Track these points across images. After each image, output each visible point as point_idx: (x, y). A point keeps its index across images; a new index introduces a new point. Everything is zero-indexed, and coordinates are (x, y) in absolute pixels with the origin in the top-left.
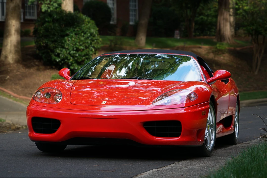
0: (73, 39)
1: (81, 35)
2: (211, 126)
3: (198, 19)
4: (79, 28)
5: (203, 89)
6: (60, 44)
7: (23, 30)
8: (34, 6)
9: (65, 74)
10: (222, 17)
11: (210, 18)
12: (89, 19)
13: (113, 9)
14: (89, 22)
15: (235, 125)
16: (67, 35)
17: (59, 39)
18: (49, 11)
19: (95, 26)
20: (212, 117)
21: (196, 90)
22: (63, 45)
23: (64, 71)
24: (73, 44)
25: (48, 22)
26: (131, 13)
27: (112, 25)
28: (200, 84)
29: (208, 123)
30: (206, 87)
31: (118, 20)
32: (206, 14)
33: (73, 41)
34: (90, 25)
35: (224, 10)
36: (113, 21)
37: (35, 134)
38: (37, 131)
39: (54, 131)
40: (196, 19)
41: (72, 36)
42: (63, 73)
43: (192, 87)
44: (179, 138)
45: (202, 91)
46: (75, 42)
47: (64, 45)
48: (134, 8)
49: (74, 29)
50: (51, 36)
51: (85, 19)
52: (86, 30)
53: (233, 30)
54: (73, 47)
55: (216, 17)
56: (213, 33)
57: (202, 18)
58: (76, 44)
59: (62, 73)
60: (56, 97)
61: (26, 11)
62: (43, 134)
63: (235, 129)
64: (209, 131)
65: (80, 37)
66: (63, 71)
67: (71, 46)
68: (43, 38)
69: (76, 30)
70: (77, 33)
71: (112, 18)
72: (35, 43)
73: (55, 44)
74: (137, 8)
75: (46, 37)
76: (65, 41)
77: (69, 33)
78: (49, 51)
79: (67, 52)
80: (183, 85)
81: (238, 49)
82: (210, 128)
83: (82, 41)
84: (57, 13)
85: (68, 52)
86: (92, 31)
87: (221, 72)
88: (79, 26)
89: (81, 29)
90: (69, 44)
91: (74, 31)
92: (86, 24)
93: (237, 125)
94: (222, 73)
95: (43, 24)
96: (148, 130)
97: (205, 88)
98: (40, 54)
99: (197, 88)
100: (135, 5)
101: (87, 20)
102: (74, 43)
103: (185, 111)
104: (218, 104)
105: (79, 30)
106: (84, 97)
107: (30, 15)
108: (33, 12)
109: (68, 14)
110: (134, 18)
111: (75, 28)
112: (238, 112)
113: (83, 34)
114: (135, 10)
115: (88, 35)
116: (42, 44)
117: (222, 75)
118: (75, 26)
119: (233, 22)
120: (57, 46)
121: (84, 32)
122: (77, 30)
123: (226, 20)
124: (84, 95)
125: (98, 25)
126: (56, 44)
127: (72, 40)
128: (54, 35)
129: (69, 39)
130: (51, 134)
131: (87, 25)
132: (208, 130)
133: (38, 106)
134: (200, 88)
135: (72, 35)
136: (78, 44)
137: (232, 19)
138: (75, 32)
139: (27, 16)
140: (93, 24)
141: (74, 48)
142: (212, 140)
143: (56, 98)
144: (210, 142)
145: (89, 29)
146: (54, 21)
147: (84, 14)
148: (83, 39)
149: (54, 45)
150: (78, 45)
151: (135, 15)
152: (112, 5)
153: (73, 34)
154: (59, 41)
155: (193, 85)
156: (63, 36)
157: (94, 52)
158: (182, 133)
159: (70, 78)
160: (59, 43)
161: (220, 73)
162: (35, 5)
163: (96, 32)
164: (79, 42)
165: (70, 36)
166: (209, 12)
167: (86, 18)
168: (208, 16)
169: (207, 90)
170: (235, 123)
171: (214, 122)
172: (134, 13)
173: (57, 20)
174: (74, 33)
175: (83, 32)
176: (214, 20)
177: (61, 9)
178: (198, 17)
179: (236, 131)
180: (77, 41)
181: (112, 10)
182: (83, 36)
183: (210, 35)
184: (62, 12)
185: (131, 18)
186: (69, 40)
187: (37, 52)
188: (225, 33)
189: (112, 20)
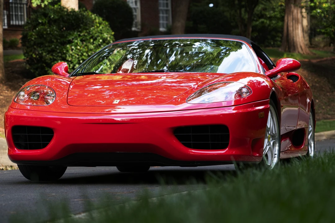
0: (79, 47)
1: (90, 42)
2: (273, 137)
3: (257, 23)
4: (86, 32)
5: (259, 83)
6: (60, 55)
7: (8, 40)
8: (22, 6)
9: (61, 69)
10: (290, 18)
11: (274, 22)
12: (101, 19)
13: (135, 9)
14: (100, 24)
15: (309, 144)
16: (70, 42)
17: (57, 47)
18: (43, 6)
19: (110, 29)
20: (274, 125)
21: (249, 84)
22: (64, 56)
23: (60, 66)
24: (78, 55)
25: (43, 24)
26: (161, 15)
27: (135, 31)
28: (256, 76)
29: (268, 131)
30: (266, 80)
31: (143, 25)
32: (268, 16)
33: (78, 51)
34: (102, 27)
35: (292, 6)
36: (136, 26)
37: (17, 151)
38: (20, 147)
39: (45, 146)
40: (254, 23)
41: (77, 43)
42: (59, 69)
43: (243, 79)
44: (226, 150)
45: (257, 86)
46: (82, 52)
47: (66, 56)
48: (165, 8)
49: (79, 33)
50: (47, 45)
51: (95, 19)
52: (96, 35)
53: (307, 38)
54: (78, 58)
55: (282, 19)
56: (279, 43)
57: (263, 22)
58: (82, 55)
59: (57, 69)
60: (48, 97)
61: (11, 13)
62: (29, 150)
63: (308, 149)
64: (269, 144)
65: (89, 44)
66: (58, 66)
67: (76, 57)
68: (35, 47)
69: (82, 34)
70: (84, 39)
71: (134, 23)
72: (24, 54)
73: (52, 55)
74: (170, 8)
75: (40, 45)
76: (68, 51)
77: (73, 39)
78: (45, 65)
79: (69, 66)
80: (231, 77)
81: (314, 61)
82: (271, 139)
83: (91, 50)
84: (55, 12)
85: (71, 65)
86: (105, 35)
87: (285, 61)
88: (86, 29)
89: (89, 34)
90: (73, 54)
91: (79, 36)
92: (96, 27)
93: (312, 145)
94: (288, 63)
95: (35, 27)
96: (180, 139)
97: (263, 82)
98: (32, 71)
99: (251, 81)
100: (167, 4)
101: (97, 21)
102: (80, 54)
103: (234, 112)
104: (282, 106)
105: (86, 34)
106: (89, 97)
107: (17, 19)
108: (21, 15)
109: (71, 12)
110: (165, 22)
111: (81, 32)
112: (313, 126)
113: (92, 41)
114: (167, 11)
115: (99, 41)
116: (34, 56)
117: (288, 65)
118: (80, 30)
119: (307, 26)
120: (55, 58)
121: (94, 38)
122: (84, 35)
123: (297, 21)
124: (89, 95)
125: (113, 27)
126: (54, 54)
127: (76, 49)
128: (51, 42)
129: (73, 47)
130: (41, 150)
131: (98, 27)
132: (268, 142)
133: (22, 110)
134: (255, 81)
135: (76, 41)
136: (85, 54)
137: (305, 22)
138: (81, 38)
139: (13, 20)
140: (106, 26)
141: (79, 61)
142: (275, 157)
143: (48, 99)
144: (272, 160)
145: (101, 33)
146: (51, 22)
147: (93, 12)
148: (92, 47)
149: (51, 57)
150: (85, 56)
151: (167, 18)
152: (134, 4)
153: (78, 41)
154: (58, 51)
155: (246, 77)
156: (64, 44)
157: (109, 66)
158: (230, 142)
159: (68, 75)
160: (59, 53)
161: (285, 63)
162: (23, 4)
163: (110, 37)
164: (87, 52)
165: (73, 44)
166: (272, 13)
167: (97, 18)
168: (270, 18)
169: (265, 85)
170: (309, 141)
171: (277, 132)
172: (165, 15)
173: (55, 21)
174: (79, 39)
175: (92, 37)
176: (280, 24)
177: (60, 5)
178: (257, 21)
179: (311, 154)
180: (84, 50)
181: (134, 11)
182: (93, 43)
183: (273, 46)
184: (62, 9)
185: (161, 22)
186: (72, 50)
187: (28, 67)
188: (295, 39)
189: (134, 25)
